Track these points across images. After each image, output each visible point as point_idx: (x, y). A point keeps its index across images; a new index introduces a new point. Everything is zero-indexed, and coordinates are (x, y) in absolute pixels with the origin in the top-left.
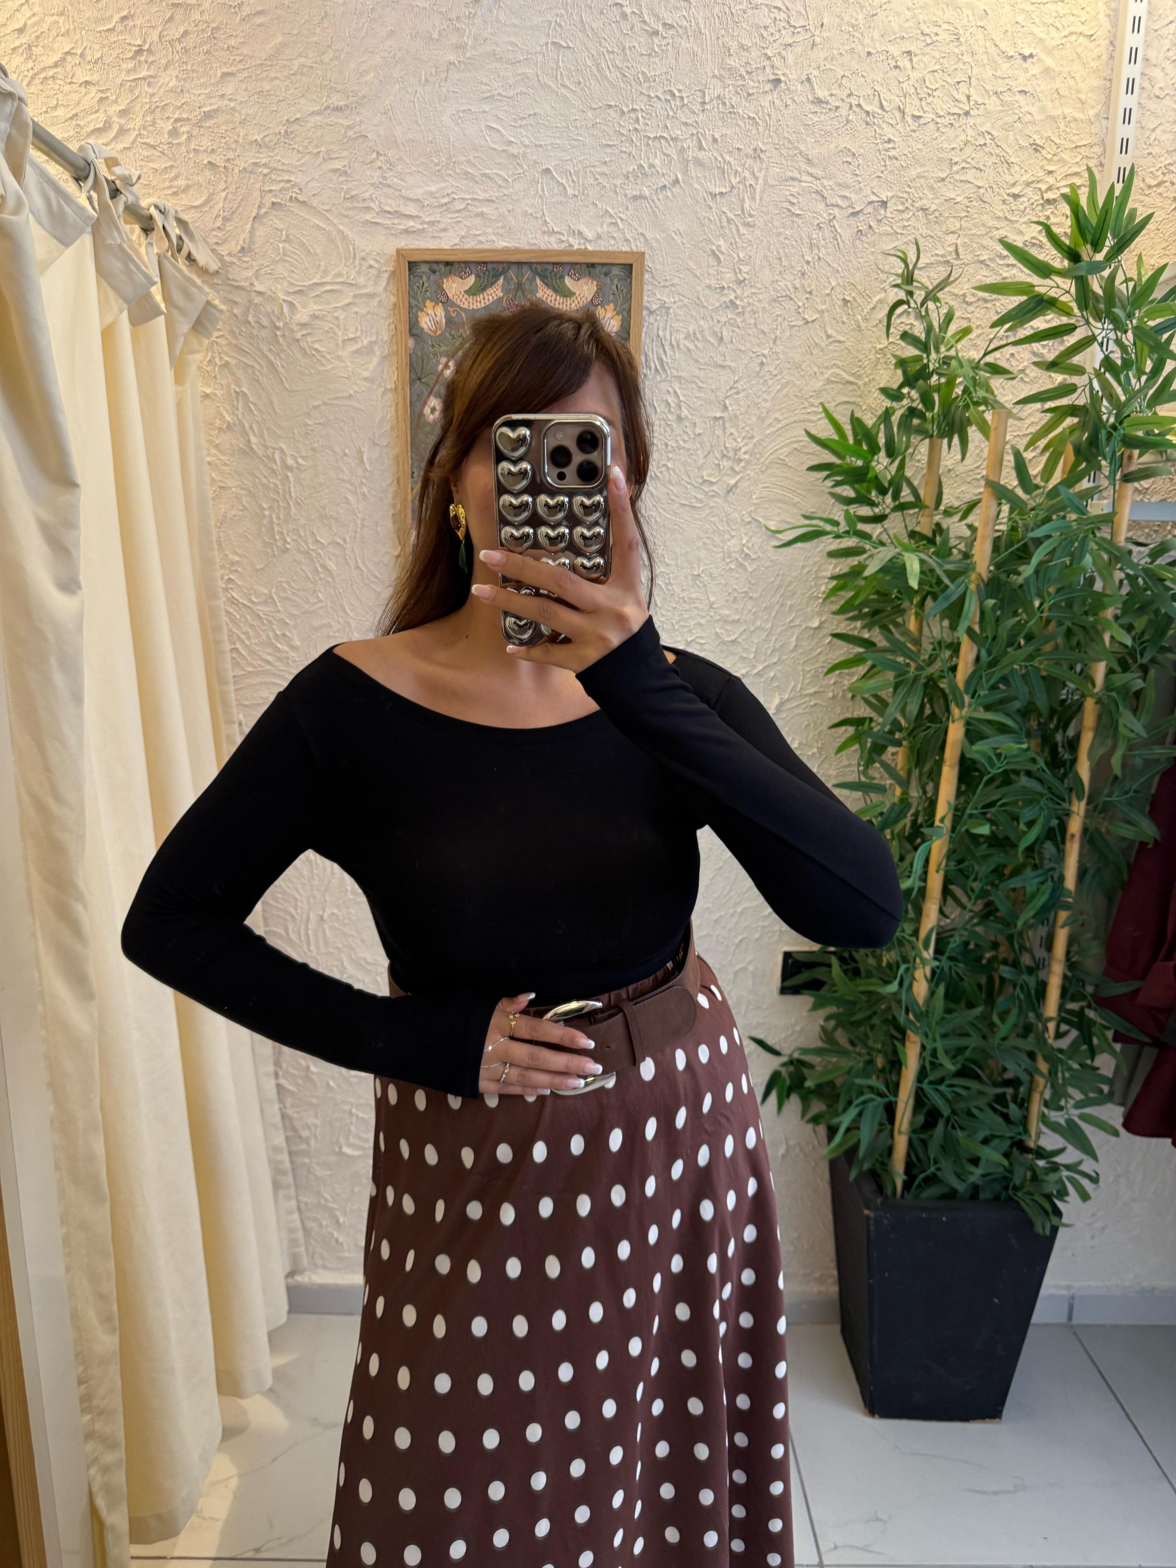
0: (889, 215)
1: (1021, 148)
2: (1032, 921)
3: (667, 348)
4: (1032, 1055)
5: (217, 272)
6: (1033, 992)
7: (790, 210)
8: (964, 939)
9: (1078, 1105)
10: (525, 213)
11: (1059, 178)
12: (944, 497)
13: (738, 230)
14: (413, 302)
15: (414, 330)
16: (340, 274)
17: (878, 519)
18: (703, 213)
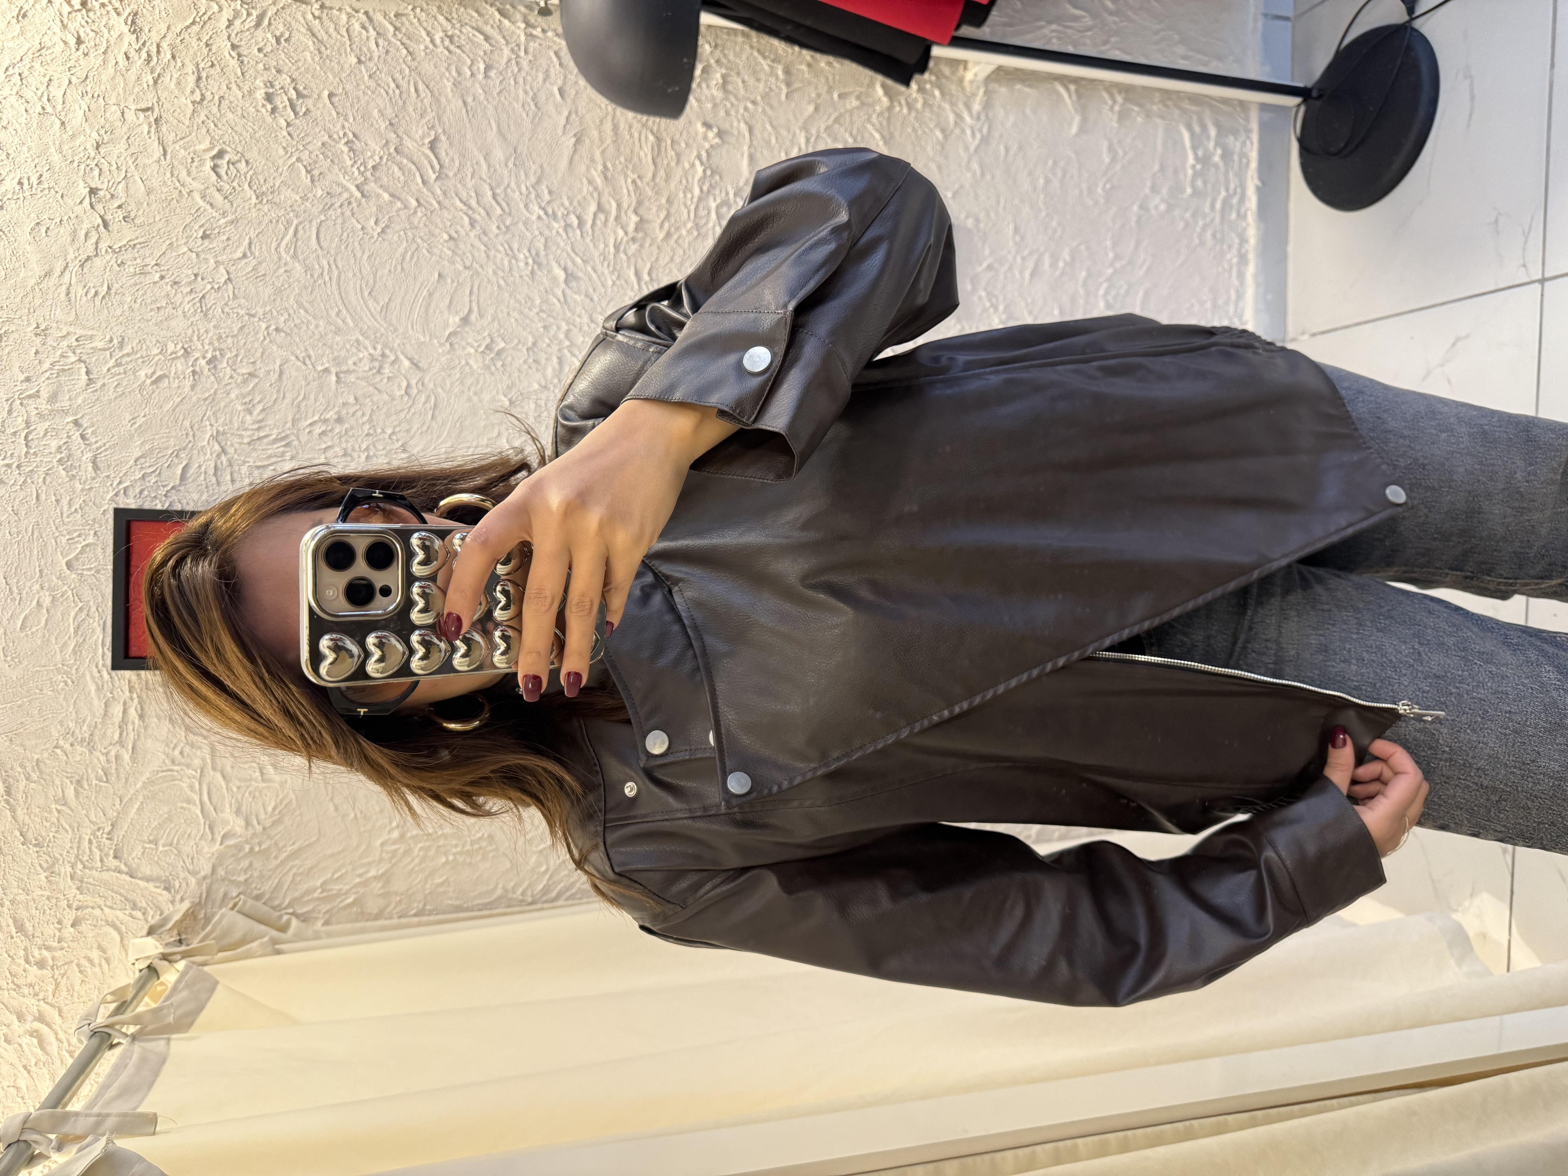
0: (105, 186)
1: (22, 33)
16: (191, 788)
18: (110, 393)
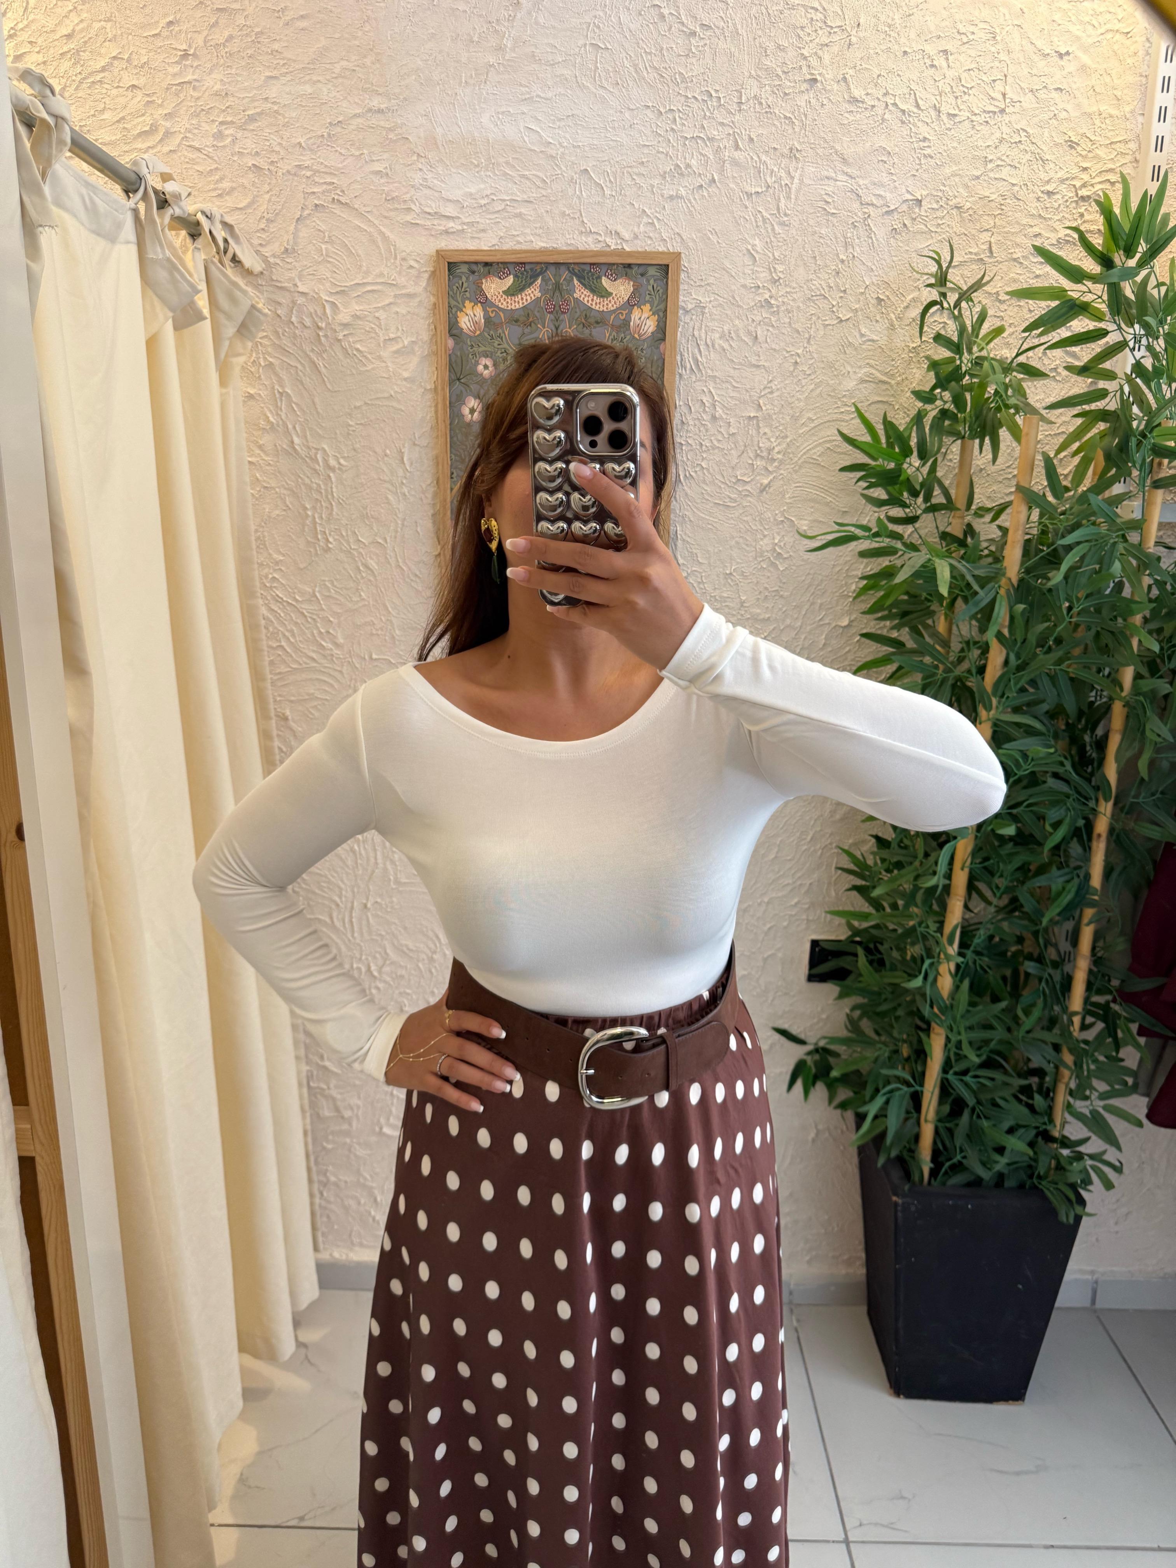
0: (923, 213)
1: (1056, 145)
2: (1057, 918)
3: (701, 347)
4: (1057, 1048)
5: (262, 273)
6: (1058, 987)
7: (825, 209)
8: (991, 932)
9: (1103, 1096)
10: (563, 214)
11: (1094, 175)
12: (976, 496)
13: (773, 229)
14: (453, 303)
15: (453, 330)
16: (379, 275)
17: (911, 520)
18: (739, 213)
